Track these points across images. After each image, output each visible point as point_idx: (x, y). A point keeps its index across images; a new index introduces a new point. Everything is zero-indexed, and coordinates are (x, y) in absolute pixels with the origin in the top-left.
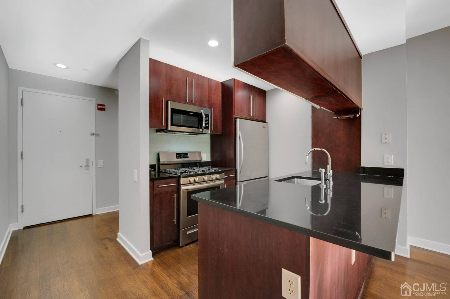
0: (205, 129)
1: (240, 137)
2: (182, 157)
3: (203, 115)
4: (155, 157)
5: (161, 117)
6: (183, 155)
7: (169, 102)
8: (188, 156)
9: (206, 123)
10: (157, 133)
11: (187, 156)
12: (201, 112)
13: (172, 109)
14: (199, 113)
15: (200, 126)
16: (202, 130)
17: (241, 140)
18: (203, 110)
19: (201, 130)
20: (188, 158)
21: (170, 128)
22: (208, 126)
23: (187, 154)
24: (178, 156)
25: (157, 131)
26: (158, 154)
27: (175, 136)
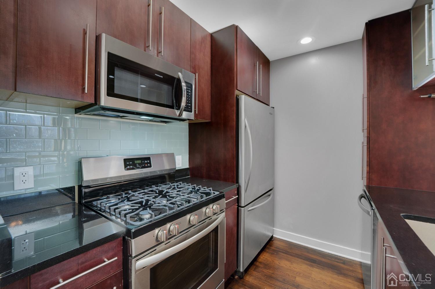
0: (185, 110)
1: (246, 127)
2: (138, 165)
3: (183, 84)
4: (72, 169)
5: (80, 72)
6: (139, 162)
7: (104, 36)
8: (150, 163)
9: (187, 100)
10: (76, 115)
11: (147, 163)
12: (179, 76)
13: (111, 56)
14: (173, 78)
15: (175, 104)
16: (179, 111)
17: (247, 131)
18: (181, 73)
19: (177, 112)
20: (150, 166)
21: (105, 100)
22: (191, 106)
23: (149, 159)
24: (130, 165)
25: (78, 110)
26: (80, 164)
27: (123, 122)
